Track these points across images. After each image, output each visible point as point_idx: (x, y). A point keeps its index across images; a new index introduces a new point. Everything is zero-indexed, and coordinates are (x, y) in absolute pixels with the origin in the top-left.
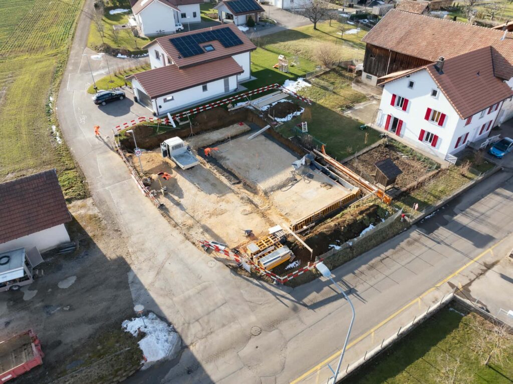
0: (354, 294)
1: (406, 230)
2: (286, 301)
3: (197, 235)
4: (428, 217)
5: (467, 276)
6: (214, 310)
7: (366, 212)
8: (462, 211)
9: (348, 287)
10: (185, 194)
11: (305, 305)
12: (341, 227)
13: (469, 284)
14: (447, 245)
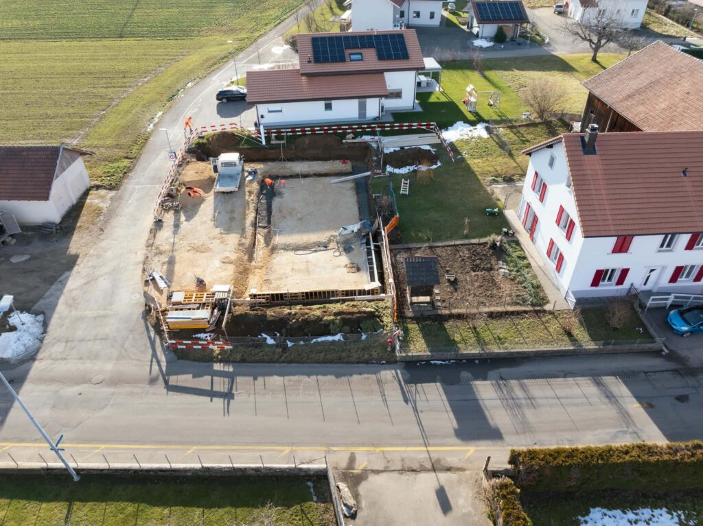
0: (226, 401)
1: (383, 364)
2: (155, 367)
3: (158, 263)
4: (436, 362)
5: (388, 462)
6: (89, 340)
7: (344, 316)
8: (502, 378)
9: (231, 388)
10: (197, 219)
11: (166, 382)
12: (294, 318)
13: (377, 472)
14: (415, 409)
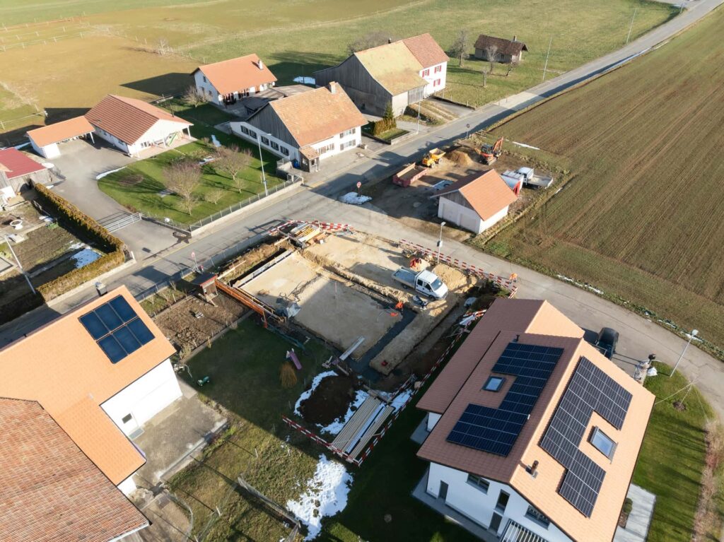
3: (360, 237)
14: (175, 264)
